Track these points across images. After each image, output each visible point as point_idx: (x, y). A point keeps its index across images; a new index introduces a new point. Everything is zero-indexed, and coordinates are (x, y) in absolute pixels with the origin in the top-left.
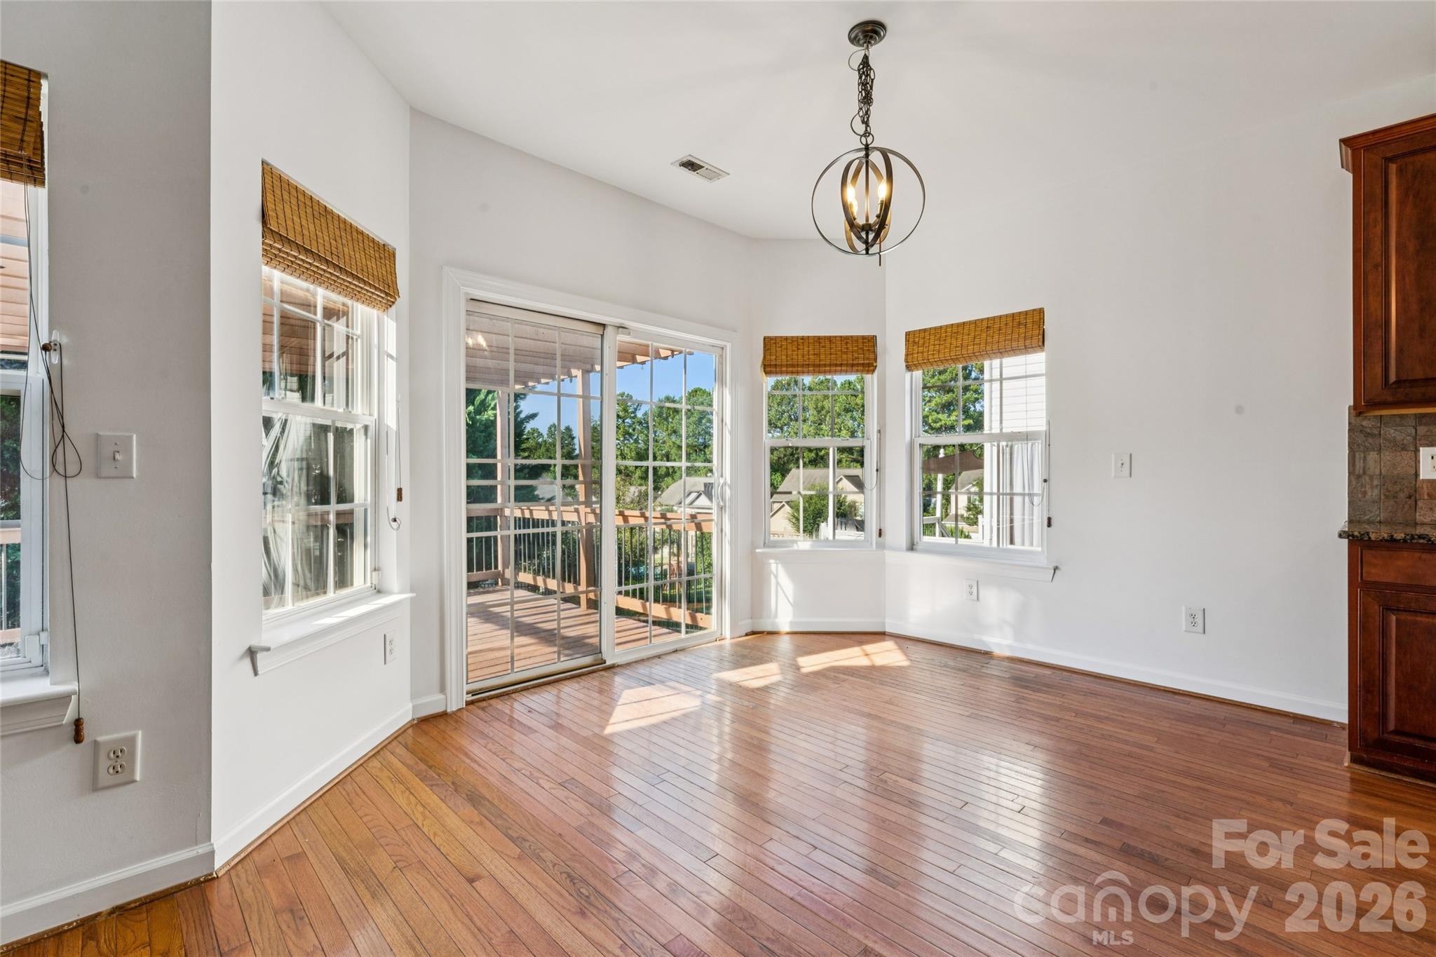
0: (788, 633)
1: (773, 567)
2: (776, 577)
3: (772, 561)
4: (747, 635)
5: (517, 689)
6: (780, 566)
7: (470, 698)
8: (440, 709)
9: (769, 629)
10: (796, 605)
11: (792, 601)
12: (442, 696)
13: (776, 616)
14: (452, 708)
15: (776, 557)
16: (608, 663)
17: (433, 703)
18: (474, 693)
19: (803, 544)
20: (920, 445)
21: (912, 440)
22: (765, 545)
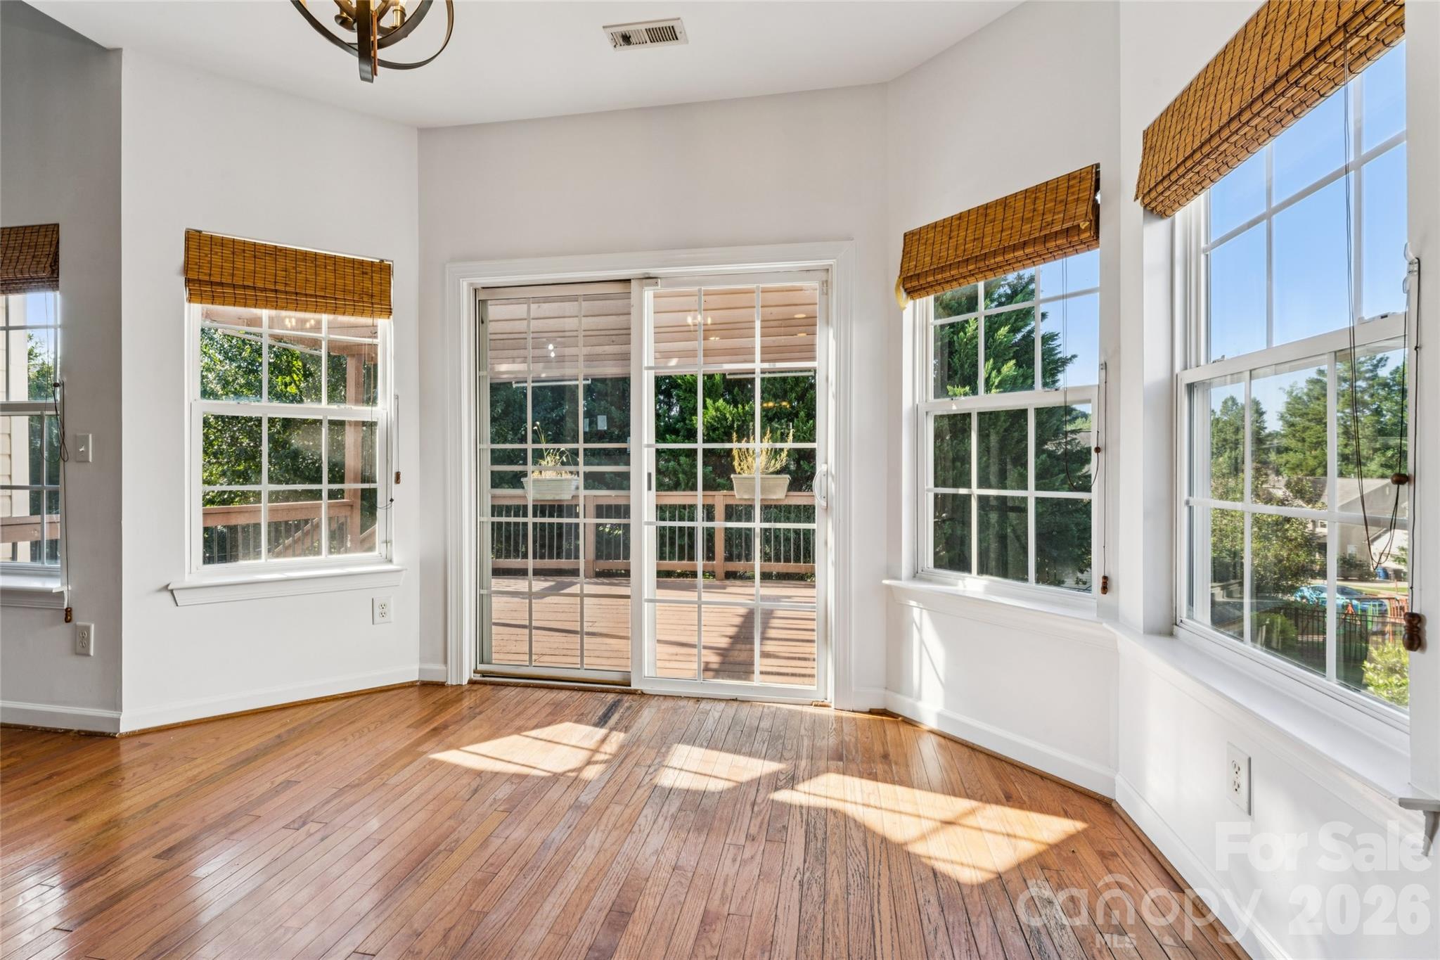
0: (932, 732)
1: (916, 613)
2: (920, 630)
3: (913, 603)
4: (871, 712)
5: (519, 683)
6: (925, 612)
7: (478, 677)
8: (440, 679)
9: (907, 713)
10: (948, 686)
11: (943, 680)
12: (442, 667)
13: (919, 698)
14: (452, 681)
15: (922, 599)
16: (633, 687)
17: (436, 672)
18: (484, 674)
19: (973, 584)
20: (1191, 387)
21: (1173, 379)
22: (916, 575)
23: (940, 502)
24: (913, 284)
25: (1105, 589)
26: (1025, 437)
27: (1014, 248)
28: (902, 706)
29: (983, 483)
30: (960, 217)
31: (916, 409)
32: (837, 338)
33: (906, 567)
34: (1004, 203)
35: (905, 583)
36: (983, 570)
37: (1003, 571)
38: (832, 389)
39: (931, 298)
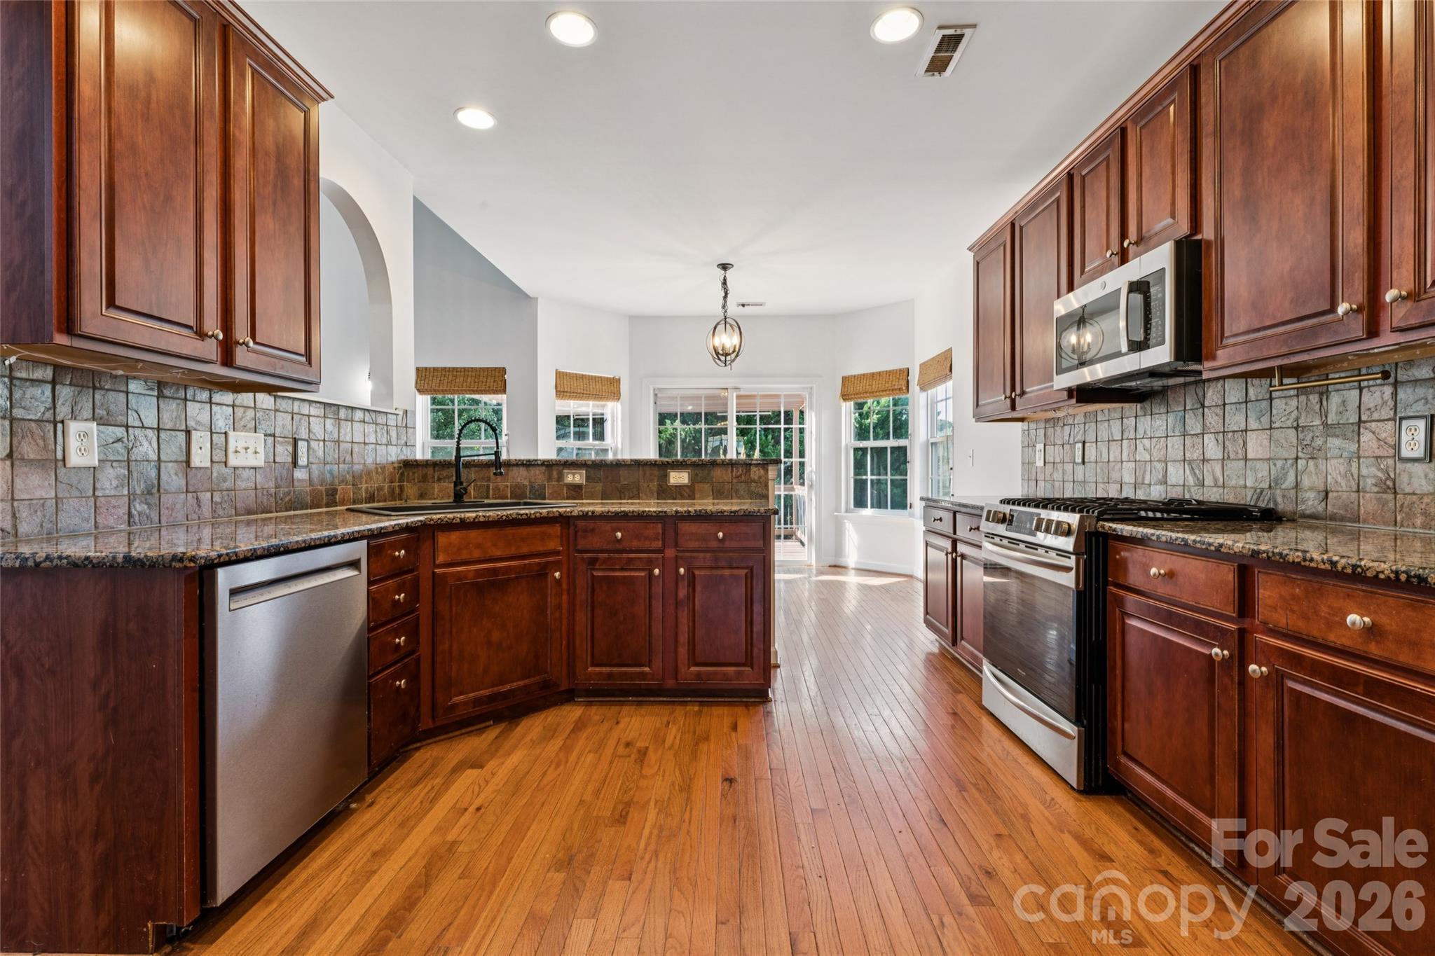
1: (847, 525)
2: (848, 531)
3: (846, 521)
4: (830, 566)
6: (850, 524)
10: (859, 552)
11: (857, 549)
13: (848, 557)
15: (850, 519)
19: (868, 512)
20: (932, 444)
21: (928, 441)
22: (847, 511)
23: (856, 481)
24: (845, 397)
25: (911, 507)
26: (886, 461)
27: (883, 391)
28: (842, 562)
29: (872, 474)
30: (864, 375)
31: (847, 445)
32: (816, 416)
33: (843, 508)
34: (879, 374)
35: (843, 514)
36: (872, 507)
37: (879, 506)
38: (814, 437)
39: (852, 403)
